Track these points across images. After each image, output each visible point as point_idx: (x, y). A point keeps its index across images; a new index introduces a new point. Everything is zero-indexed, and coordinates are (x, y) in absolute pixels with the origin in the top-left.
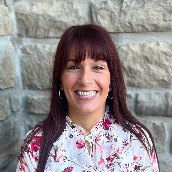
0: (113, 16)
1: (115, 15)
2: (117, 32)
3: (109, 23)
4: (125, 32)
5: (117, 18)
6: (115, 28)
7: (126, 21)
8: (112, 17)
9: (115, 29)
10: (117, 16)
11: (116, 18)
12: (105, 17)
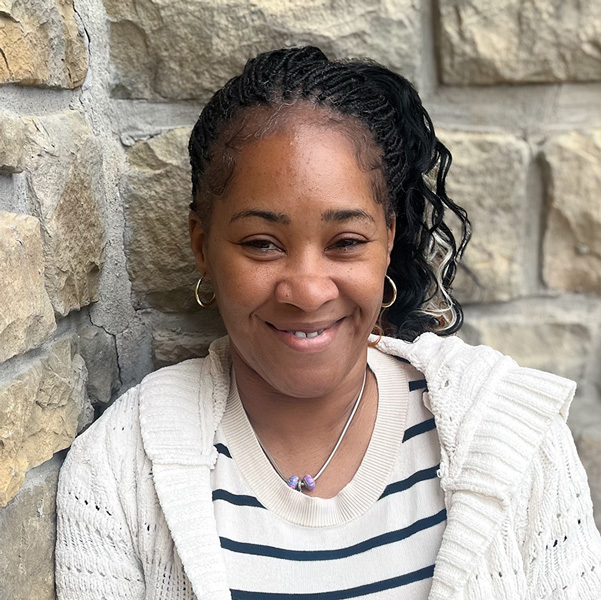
0: (529, 14)
1: (537, 10)
2: (542, 78)
3: (510, 42)
4: (574, 81)
5: (544, 21)
6: (534, 63)
7: (583, 37)
8: (527, 18)
9: (532, 69)
10: (545, 16)
11: (543, 25)
12: (496, 20)
